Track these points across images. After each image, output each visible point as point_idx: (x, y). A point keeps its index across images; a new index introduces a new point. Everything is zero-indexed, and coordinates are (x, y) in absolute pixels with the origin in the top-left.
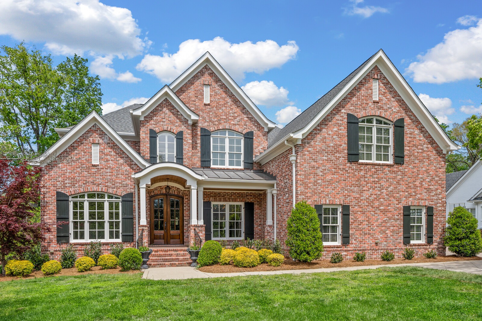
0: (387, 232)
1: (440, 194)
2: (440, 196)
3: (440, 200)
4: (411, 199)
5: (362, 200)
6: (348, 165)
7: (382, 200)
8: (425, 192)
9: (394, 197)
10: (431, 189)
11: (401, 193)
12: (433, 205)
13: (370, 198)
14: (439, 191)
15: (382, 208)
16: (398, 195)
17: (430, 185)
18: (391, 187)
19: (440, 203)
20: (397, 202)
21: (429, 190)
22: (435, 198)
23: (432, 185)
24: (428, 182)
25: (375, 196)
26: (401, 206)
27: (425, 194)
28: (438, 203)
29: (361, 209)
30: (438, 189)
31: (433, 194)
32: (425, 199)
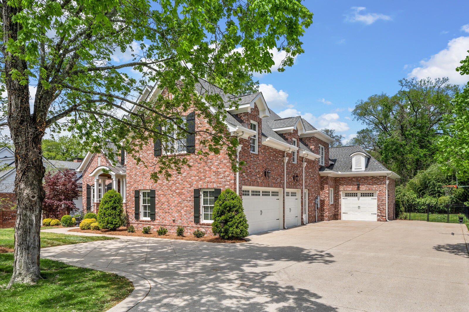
0: (182, 211)
1: (228, 177)
2: (228, 178)
3: (228, 182)
4: (201, 182)
5: (164, 185)
6: (155, 159)
7: (178, 184)
8: (214, 175)
9: (187, 182)
10: (219, 172)
11: (193, 178)
12: (221, 187)
13: (169, 184)
14: (227, 173)
15: (177, 191)
16: (190, 180)
17: (219, 169)
18: (185, 173)
19: (228, 185)
20: (189, 186)
21: (217, 173)
22: (223, 180)
23: (221, 168)
24: (217, 165)
25: (173, 182)
26: (192, 189)
27: (214, 177)
28: (226, 185)
29: (163, 193)
30: (226, 172)
31: (221, 177)
32: (214, 182)
